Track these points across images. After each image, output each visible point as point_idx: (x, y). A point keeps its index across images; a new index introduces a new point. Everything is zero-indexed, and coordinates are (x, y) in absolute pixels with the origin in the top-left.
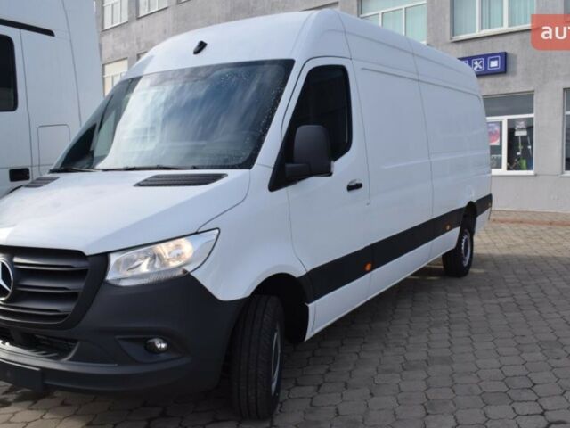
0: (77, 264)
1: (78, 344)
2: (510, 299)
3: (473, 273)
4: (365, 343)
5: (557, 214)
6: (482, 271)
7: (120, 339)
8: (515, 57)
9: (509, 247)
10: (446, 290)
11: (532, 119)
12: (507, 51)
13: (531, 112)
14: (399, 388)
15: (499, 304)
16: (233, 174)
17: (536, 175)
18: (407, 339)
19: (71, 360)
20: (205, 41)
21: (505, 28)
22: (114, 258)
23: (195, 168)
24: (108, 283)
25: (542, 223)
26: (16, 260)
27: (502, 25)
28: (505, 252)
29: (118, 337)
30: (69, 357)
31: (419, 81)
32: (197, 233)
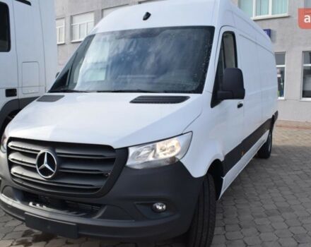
0: (108, 155)
1: (106, 208)
2: (301, 172)
3: (272, 157)
4: (235, 199)
5: (299, 122)
6: (276, 155)
7: (138, 204)
8: (275, 32)
9: (283, 141)
10: (262, 166)
11: (284, 68)
12: (271, 28)
13: (284, 64)
14: (273, 228)
15: (297, 175)
16: (193, 97)
17: (285, 100)
18: (258, 196)
19: (100, 218)
20: (150, 12)
21: (270, 16)
22: (132, 151)
23: (166, 92)
24: (128, 167)
25: (294, 127)
26: (58, 151)
27: (268, 13)
28: (282, 144)
29: (135, 203)
30: (98, 216)
31: (256, 43)
32: (182, 134)
